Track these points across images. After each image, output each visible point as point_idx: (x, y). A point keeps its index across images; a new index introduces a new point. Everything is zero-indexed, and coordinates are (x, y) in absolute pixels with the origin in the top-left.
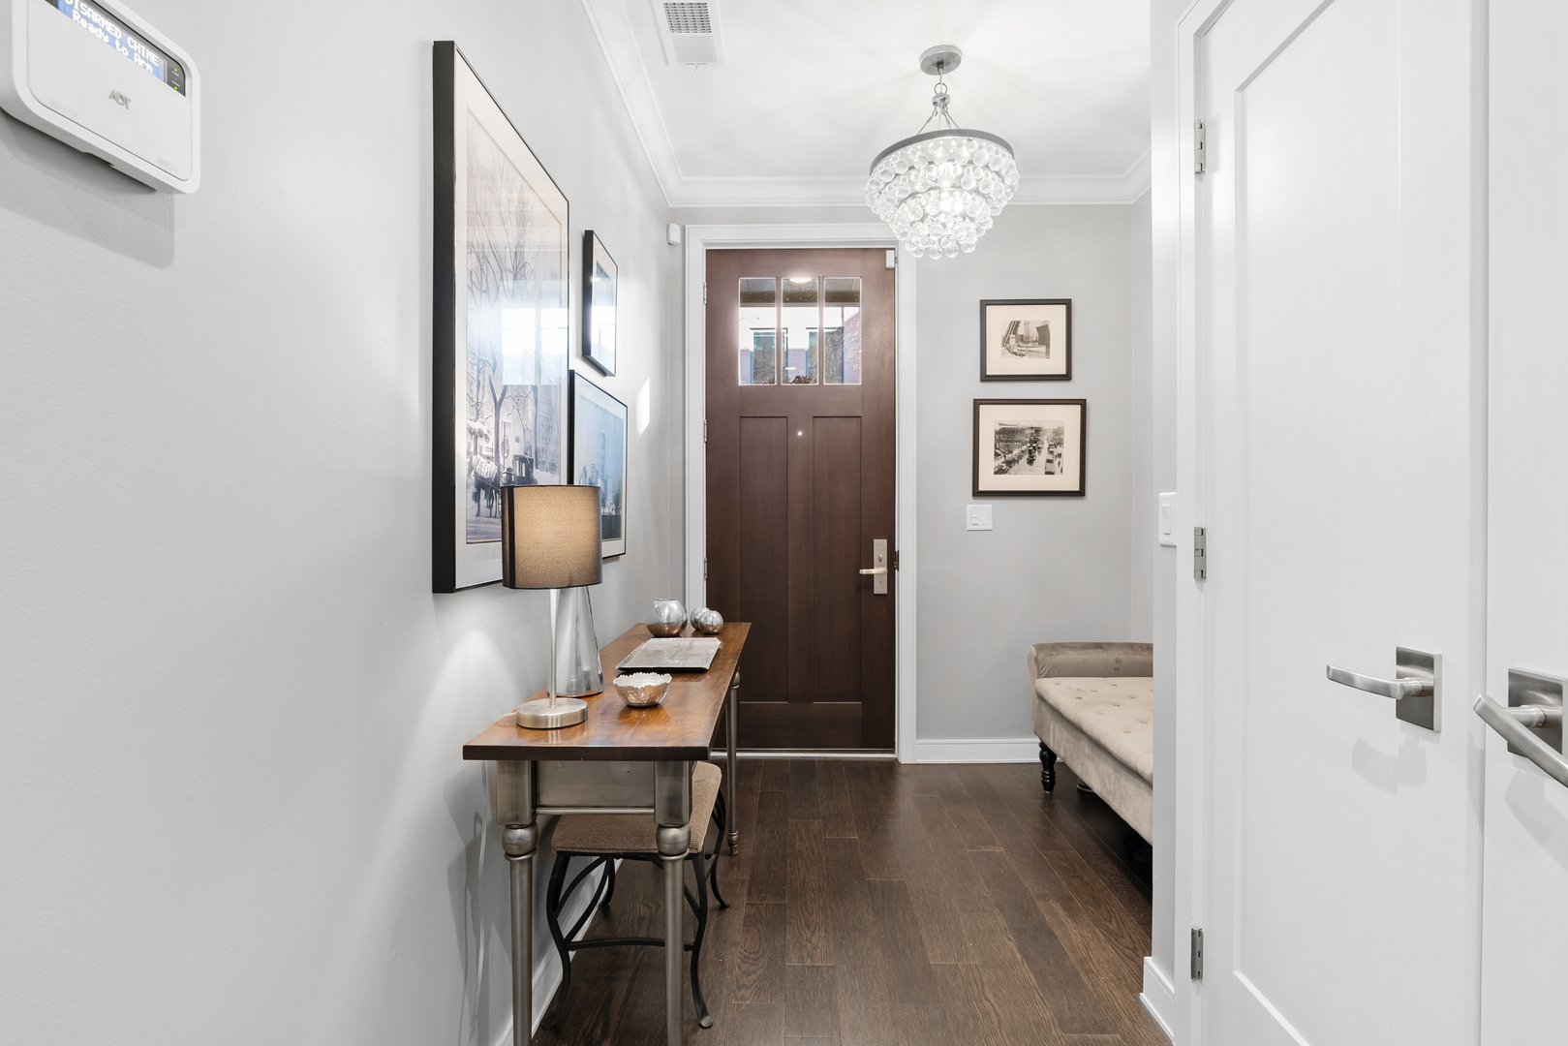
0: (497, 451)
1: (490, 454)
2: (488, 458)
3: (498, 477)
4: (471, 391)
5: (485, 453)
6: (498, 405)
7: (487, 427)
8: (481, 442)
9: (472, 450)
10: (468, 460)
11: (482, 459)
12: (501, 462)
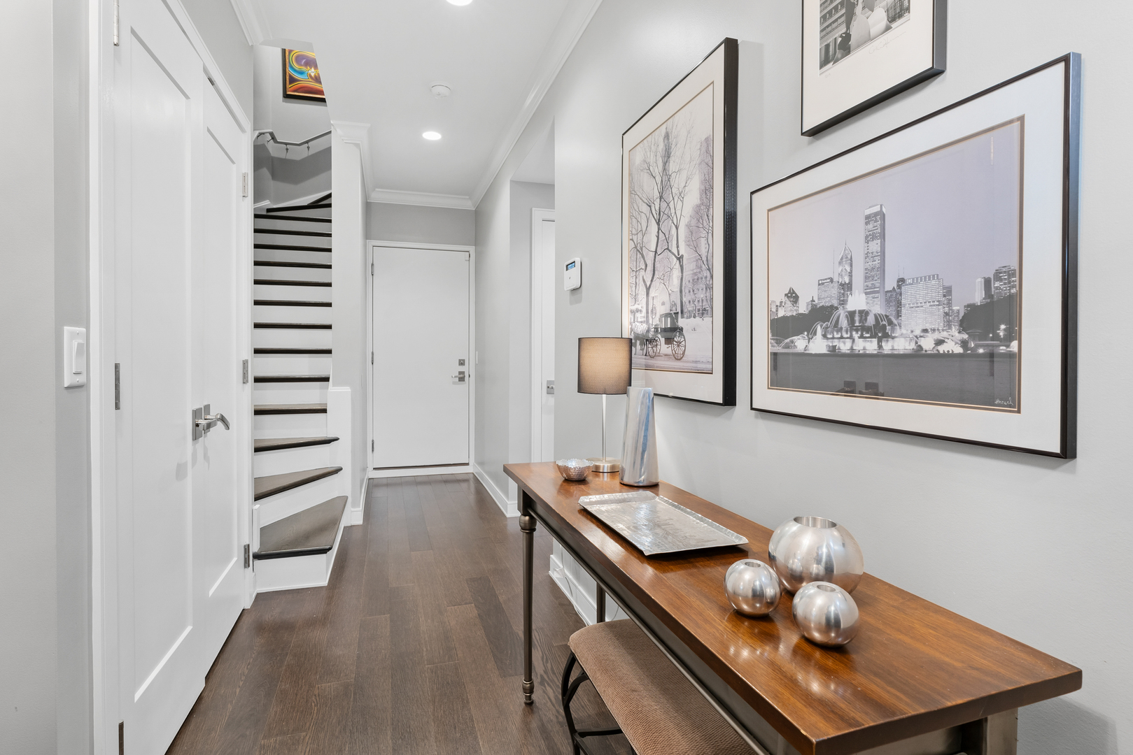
0: (647, 317)
1: (643, 320)
2: (641, 322)
3: (648, 331)
4: (632, 291)
5: (639, 320)
6: (648, 289)
7: (641, 305)
8: (638, 315)
9: (632, 321)
10: (630, 327)
11: (638, 324)
12: (650, 322)
